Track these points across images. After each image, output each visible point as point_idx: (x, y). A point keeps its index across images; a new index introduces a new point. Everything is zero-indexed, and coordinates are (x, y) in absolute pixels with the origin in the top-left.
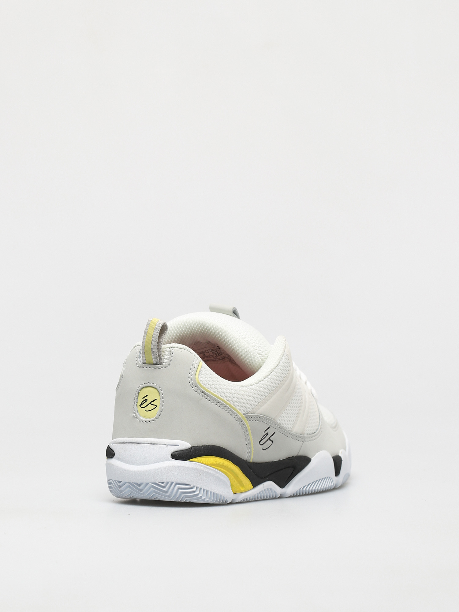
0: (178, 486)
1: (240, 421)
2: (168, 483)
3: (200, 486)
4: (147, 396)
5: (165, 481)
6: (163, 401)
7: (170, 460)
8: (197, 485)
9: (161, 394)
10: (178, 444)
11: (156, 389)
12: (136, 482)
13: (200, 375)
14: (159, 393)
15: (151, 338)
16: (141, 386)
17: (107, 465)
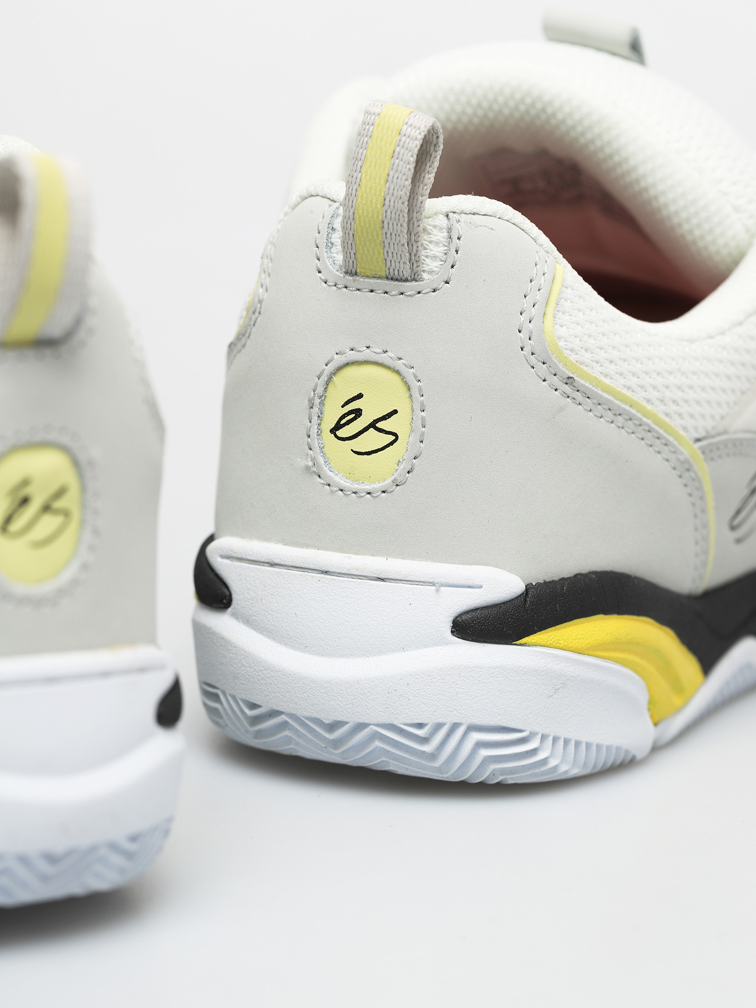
0: (476, 736)
1: (685, 468)
2: (438, 727)
3: (552, 731)
4: (360, 396)
5: (430, 720)
6: (423, 419)
7: (447, 644)
8: (541, 730)
9: (416, 394)
10: (477, 583)
11: (398, 372)
12: (315, 715)
13: (560, 315)
14: (409, 389)
15: (383, 182)
16: (339, 360)
17: (201, 634)
